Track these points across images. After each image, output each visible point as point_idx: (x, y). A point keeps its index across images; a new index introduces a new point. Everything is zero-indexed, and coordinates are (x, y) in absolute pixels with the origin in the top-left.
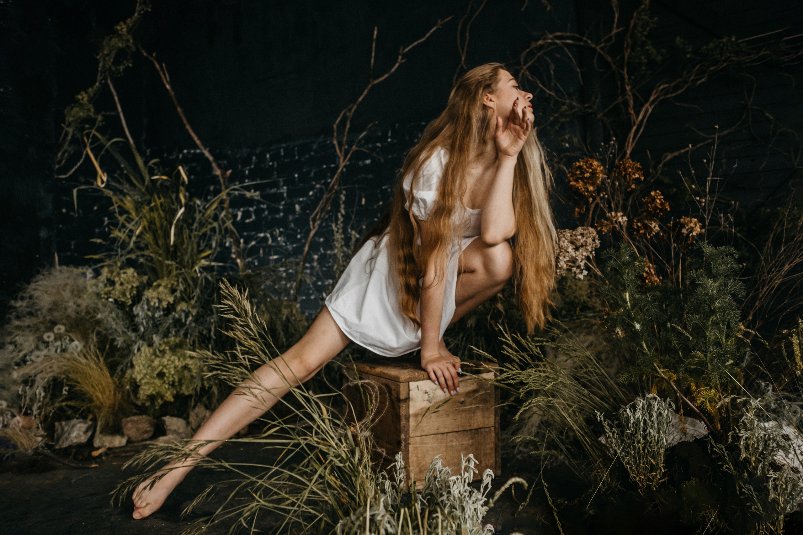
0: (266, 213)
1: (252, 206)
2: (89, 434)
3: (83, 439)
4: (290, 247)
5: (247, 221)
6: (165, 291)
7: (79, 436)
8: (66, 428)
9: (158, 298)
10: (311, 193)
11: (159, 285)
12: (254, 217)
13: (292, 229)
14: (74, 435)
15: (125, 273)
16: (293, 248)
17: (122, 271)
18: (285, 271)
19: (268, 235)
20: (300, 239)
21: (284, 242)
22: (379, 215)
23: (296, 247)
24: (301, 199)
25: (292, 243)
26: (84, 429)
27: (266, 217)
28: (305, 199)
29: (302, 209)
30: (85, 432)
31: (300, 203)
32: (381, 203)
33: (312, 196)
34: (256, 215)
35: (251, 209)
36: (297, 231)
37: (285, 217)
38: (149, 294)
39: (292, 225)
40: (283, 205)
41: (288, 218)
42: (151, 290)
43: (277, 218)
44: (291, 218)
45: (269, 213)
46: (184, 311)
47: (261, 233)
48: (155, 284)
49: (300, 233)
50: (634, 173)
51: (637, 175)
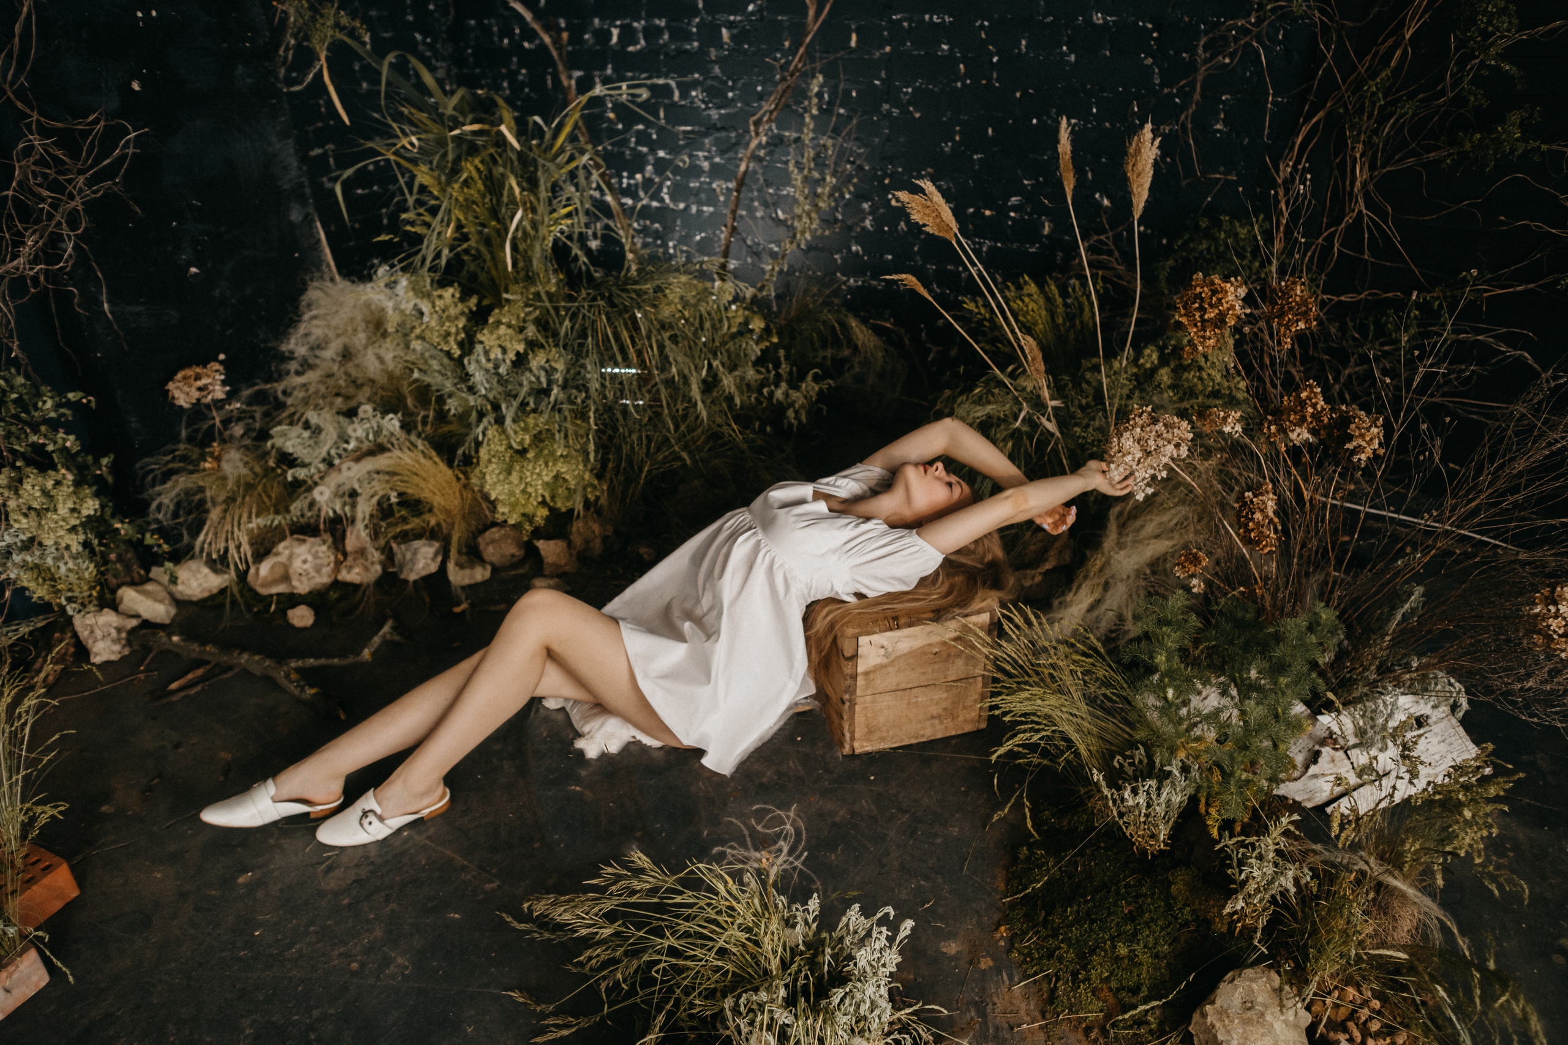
0: (666, 37)
1: (638, 20)
2: (439, 559)
3: (433, 568)
4: (714, 114)
5: (631, 49)
6: (510, 331)
7: (427, 565)
8: (409, 556)
9: (500, 346)
10: (751, 8)
11: (499, 323)
12: (643, 42)
13: (715, 78)
14: (421, 564)
15: (440, 297)
16: (721, 115)
17: (435, 293)
18: (706, 158)
19: (673, 84)
20: (733, 100)
21: (703, 101)
22: (883, 74)
23: (726, 115)
24: (732, 18)
25: (719, 107)
26: (431, 555)
27: (665, 45)
28: (739, 18)
29: (733, 38)
30: (433, 559)
31: (730, 25)
32: (888, 49)
33: (752, 13)
34: (645, 39)
35: (635, 24)
36: (726, 83)
37: (702, 51)
38: (485, 337)
39: (717, 70)
40: (698, 26)
41: (708, 54)
42: (485, 331)
43: (686, 51)
44: (713, 53)
45: (670, 37)
46: (543, 368)
47: (658, 77)
48: (491, 320)
49: (732, 89)
50: (1297, 321)
51: (1302, 325)
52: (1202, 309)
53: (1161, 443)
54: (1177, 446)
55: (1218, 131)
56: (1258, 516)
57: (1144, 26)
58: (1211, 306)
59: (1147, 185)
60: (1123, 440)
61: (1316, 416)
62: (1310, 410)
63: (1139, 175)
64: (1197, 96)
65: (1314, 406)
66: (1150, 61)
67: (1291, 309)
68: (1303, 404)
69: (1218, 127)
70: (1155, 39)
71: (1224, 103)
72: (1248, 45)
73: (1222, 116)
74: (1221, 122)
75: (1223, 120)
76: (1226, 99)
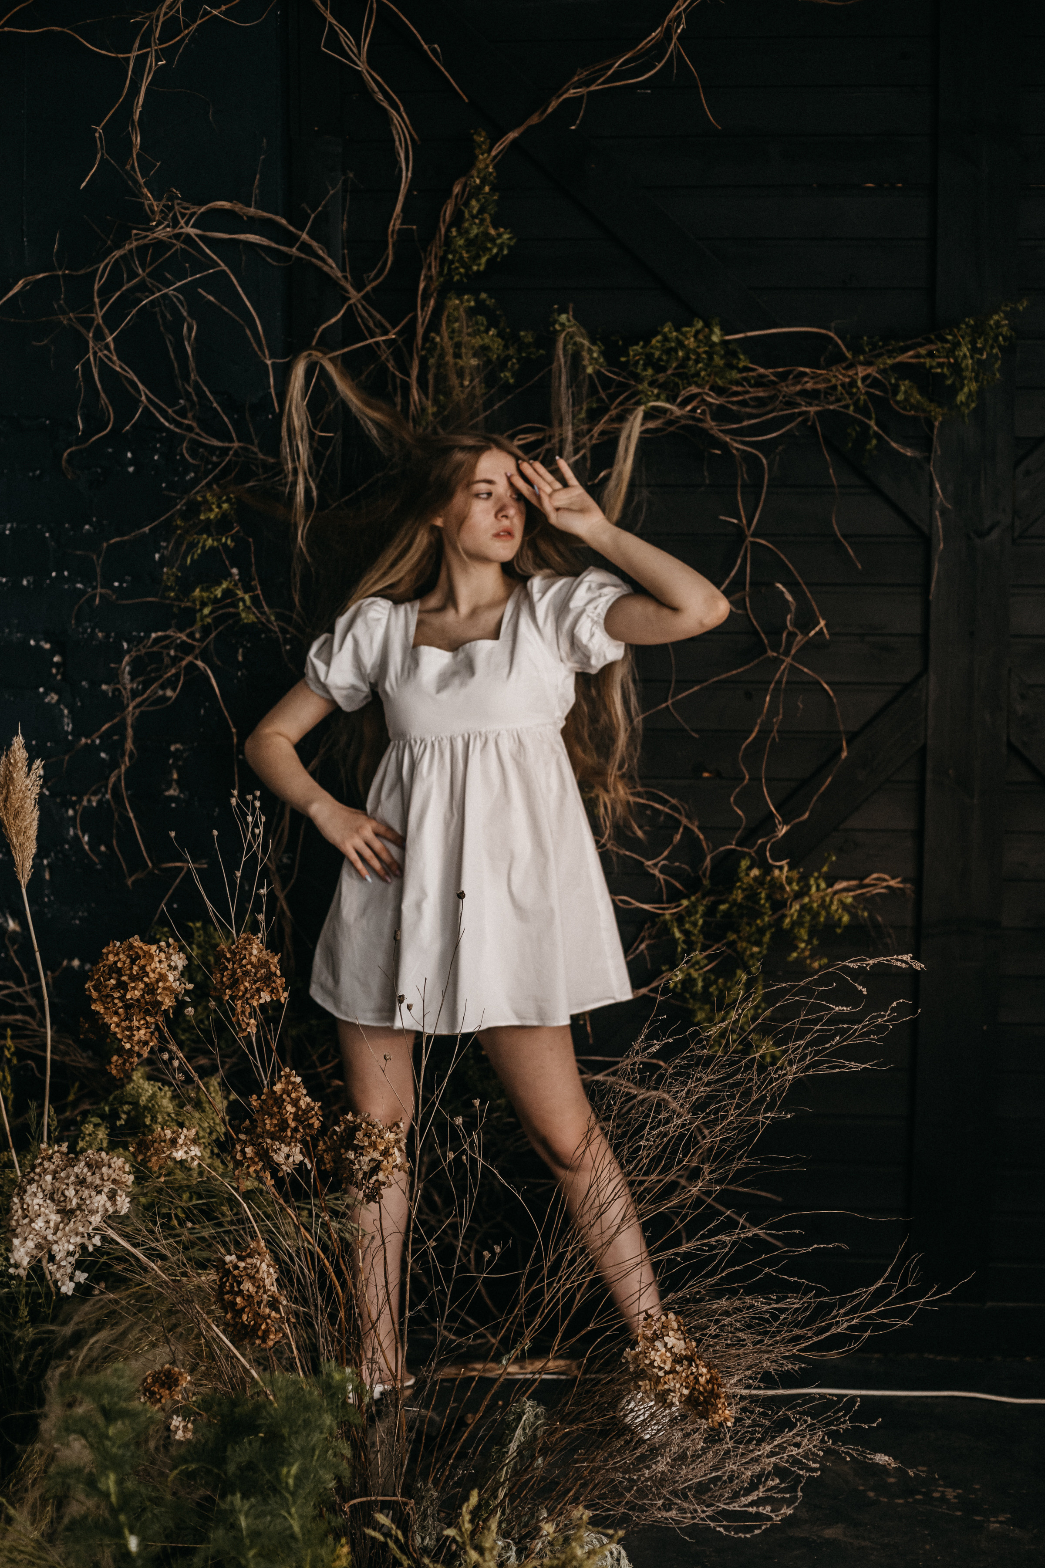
50: (258, 990)
51: (266, 997)
52: (122, 986)
53: (86, 1193)
54: (112, 1196)
55: (172, 799)
56: (247, 1286)
57: (38, 646)
58: (133, 978)
59: (33, 832)
60: (27, 1199)
61: (301, 1117)
62: (290, 1109)
63: (16, 816)
64: (129, 745)
65: (295, 1103)
66: (53, 698)
67: (246, 973)
68: (279, 1102)
69: (172, 792)
70: (57, 665)
71: (176, 755)
72: (191, 665)
73: (175, 776)
74: (174, 785)
75: (178, 782)
76: (177, 750)
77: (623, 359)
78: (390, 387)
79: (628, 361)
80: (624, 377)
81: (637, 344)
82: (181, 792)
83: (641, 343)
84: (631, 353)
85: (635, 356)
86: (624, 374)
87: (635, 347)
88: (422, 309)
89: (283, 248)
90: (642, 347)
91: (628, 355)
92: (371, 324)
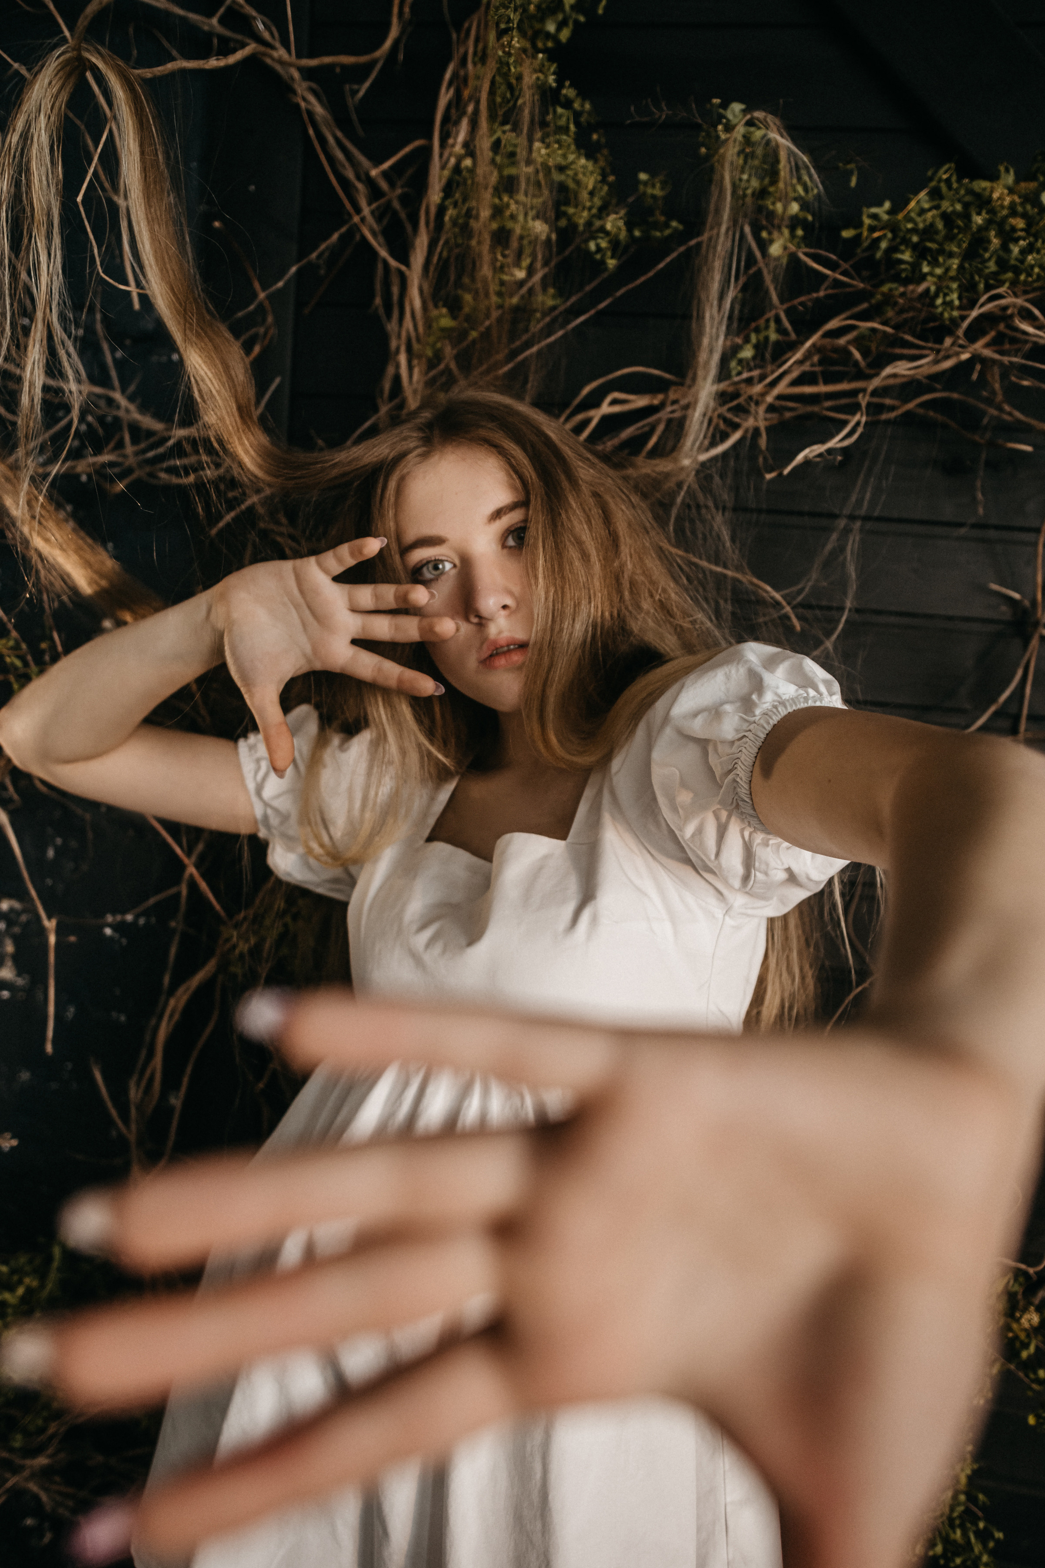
73: (10, 948)
74: (9, 963)
75: (15, 958)
76: (12, 910)
77: (847, 234)
78: (378, 301)
79: (858, 238)
80: (844, 273)
81: (880, 204)
82: (19, 974)
83: (887, 205)
84: (867, 221)
85: (872, 229)
86: (845, 266)
87: (874, 210)
88: (443, 144)
89: (192, 16)
90: (888, 213)
91: (860, 224)
92: (350, 174)
